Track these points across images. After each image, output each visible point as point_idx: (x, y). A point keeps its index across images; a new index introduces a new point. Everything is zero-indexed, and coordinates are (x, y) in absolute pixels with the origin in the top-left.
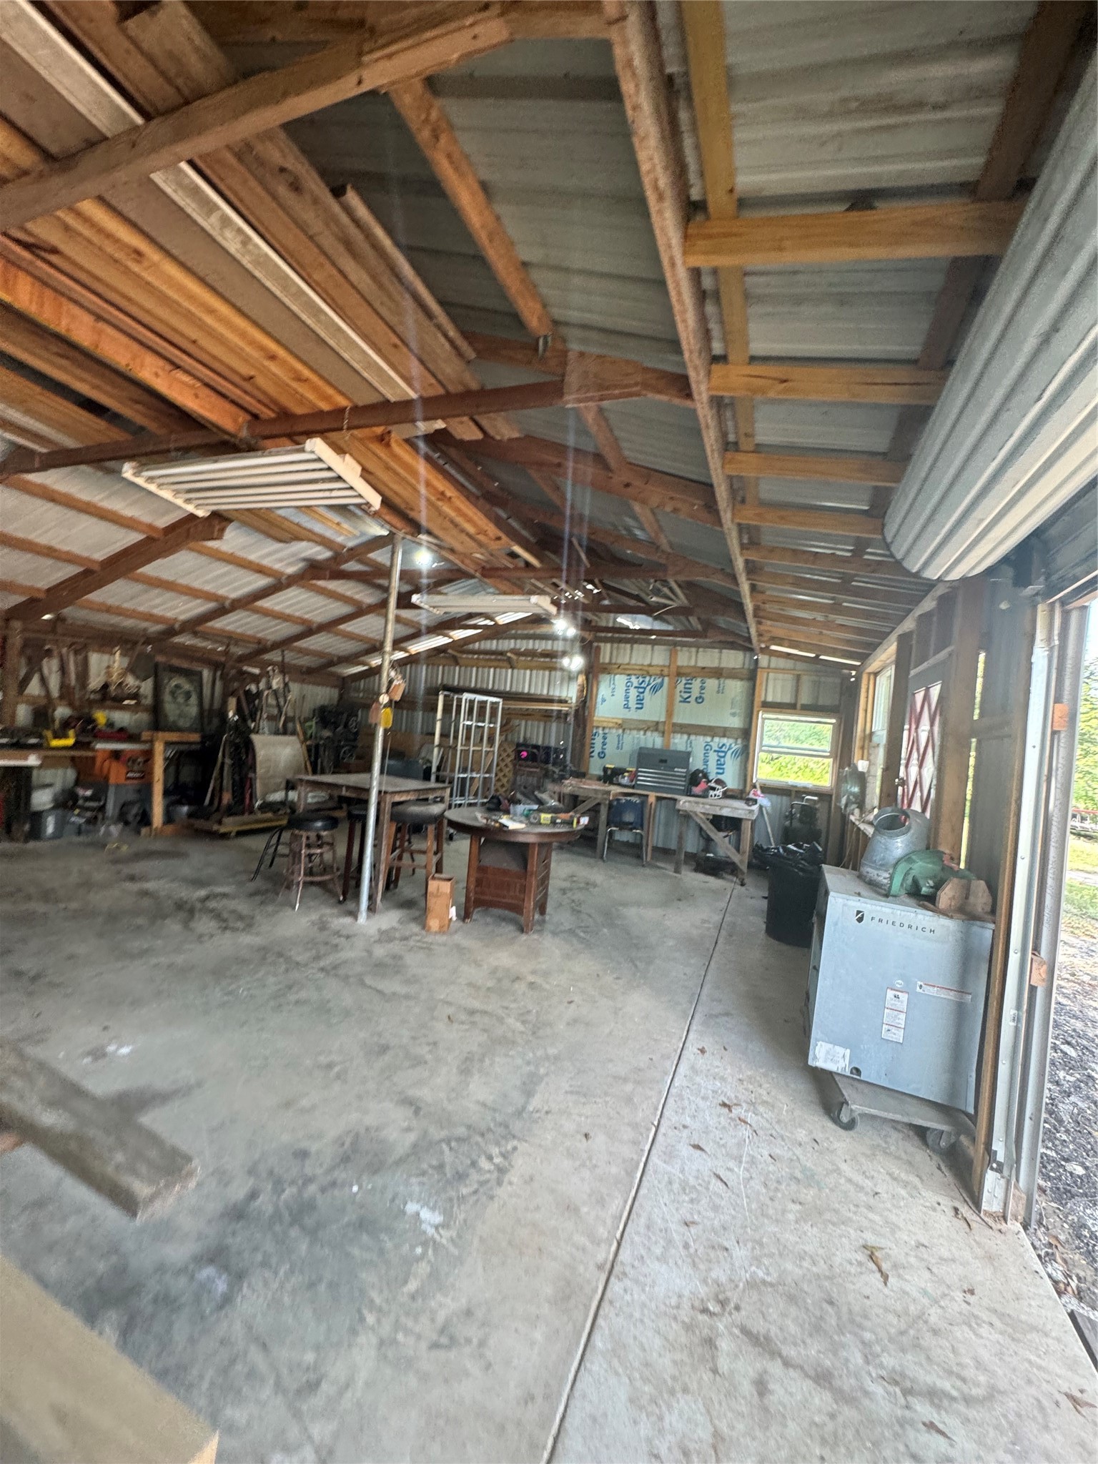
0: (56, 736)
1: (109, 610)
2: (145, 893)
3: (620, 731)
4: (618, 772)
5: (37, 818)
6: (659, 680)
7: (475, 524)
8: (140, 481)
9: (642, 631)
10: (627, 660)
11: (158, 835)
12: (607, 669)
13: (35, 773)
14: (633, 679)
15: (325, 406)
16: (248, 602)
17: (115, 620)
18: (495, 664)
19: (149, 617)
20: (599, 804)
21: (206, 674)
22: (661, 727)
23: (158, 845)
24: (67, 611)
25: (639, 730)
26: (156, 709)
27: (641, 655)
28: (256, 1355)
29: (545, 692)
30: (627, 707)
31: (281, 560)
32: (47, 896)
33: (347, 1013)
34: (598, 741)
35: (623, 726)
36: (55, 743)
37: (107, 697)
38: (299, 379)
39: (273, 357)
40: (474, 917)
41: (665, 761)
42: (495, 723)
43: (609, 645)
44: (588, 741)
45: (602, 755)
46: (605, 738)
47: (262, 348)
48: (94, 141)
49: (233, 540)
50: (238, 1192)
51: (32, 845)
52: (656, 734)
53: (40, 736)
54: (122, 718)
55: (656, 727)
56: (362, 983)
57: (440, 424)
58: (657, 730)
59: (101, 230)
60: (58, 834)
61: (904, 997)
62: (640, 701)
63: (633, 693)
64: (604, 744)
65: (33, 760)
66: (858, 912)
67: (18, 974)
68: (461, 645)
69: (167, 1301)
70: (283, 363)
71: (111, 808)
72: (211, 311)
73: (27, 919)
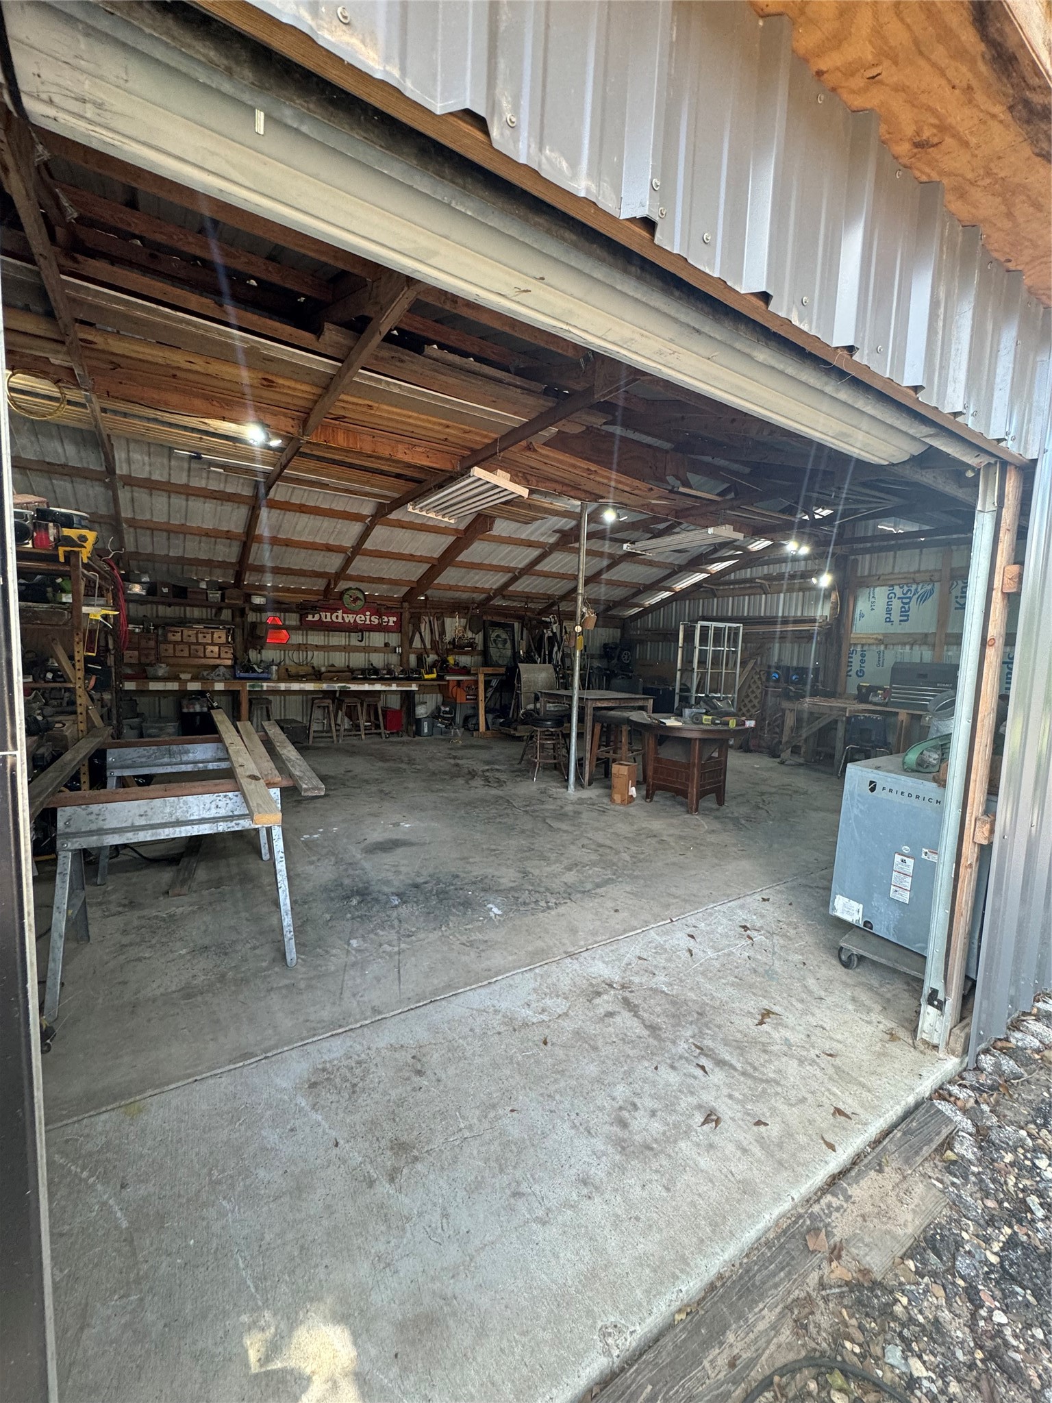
0: (427, 673)
1: (450, 588)
2: (457, 765)
3: (882, 647)
4: (872, 689)
5: (418, 722)
6: (929, 587)
7: (627, 485)
8: (417, 511)
9: (907, 535)
10: (889, 569)
11: (483, 737)
12: (866, 583)
13: (417, 696)
14: (897, 589)
15: (487, 441)
16: (529, 569)
17: (457, 594)
18: (750, 591)
19: (475, 589)
20: (836, 722)
21: (516, 625)
22: (930, 639)
23: (481, 742)
24: (429, 592)
25: (904, 644)
26: (485, 653)
27: (907, 562)
28: (396, 923)
29: (799, 614)
30: (888, 620)
31: (542, 535)
32: (411, 762)
33: (523, 831)
34: (856, 659)
35: (884, 641)
36: (426, 677)
37: (458, 646)
38: (465, 432)
39: (448, 427)
40: (655, 798)
41: (925, 676)
42: (736, 647)
43: (868, 557)
44: (844, 660)
45: (860, 674)
46: (863, 655)
47: (440, 424)
48: (332, 377)
49: (502, 527)
50: (420, 880)
51: (417, 738)
52: (924, 648)
53: (420, 673)
54: (465, 660)
55: (923, 640)
56: (544, 821)
57: (554, 430)
58: (925, 643)
59: (353, 404)
60: (430, 734)
61: (910, 862)
62: (905, 613)
63: (896, 605)
64: (862, 661)
65: (414, 687)
66: (871, 782)
67: (382, 791)
68: (716, 578)
69: (377, 900)
70: (454, 427)
71: (459, 720)
72: (410, 417)
73: (398, 771)
